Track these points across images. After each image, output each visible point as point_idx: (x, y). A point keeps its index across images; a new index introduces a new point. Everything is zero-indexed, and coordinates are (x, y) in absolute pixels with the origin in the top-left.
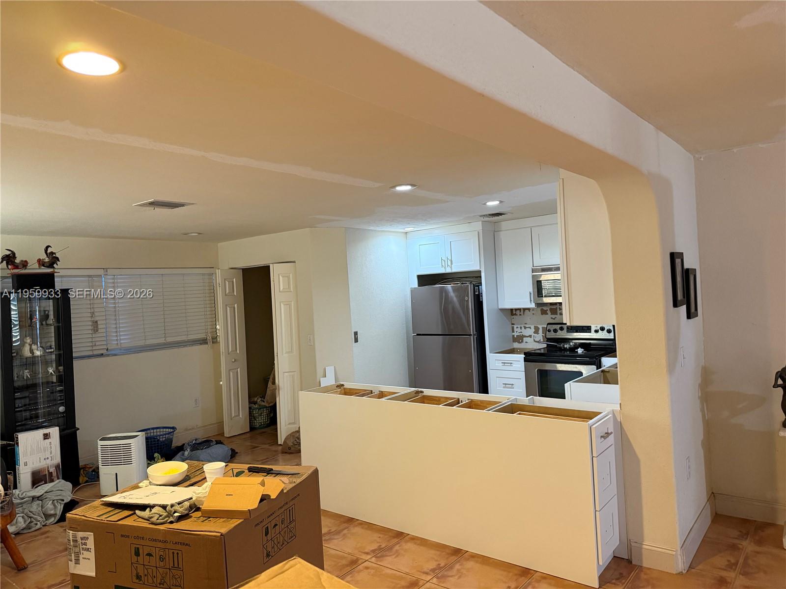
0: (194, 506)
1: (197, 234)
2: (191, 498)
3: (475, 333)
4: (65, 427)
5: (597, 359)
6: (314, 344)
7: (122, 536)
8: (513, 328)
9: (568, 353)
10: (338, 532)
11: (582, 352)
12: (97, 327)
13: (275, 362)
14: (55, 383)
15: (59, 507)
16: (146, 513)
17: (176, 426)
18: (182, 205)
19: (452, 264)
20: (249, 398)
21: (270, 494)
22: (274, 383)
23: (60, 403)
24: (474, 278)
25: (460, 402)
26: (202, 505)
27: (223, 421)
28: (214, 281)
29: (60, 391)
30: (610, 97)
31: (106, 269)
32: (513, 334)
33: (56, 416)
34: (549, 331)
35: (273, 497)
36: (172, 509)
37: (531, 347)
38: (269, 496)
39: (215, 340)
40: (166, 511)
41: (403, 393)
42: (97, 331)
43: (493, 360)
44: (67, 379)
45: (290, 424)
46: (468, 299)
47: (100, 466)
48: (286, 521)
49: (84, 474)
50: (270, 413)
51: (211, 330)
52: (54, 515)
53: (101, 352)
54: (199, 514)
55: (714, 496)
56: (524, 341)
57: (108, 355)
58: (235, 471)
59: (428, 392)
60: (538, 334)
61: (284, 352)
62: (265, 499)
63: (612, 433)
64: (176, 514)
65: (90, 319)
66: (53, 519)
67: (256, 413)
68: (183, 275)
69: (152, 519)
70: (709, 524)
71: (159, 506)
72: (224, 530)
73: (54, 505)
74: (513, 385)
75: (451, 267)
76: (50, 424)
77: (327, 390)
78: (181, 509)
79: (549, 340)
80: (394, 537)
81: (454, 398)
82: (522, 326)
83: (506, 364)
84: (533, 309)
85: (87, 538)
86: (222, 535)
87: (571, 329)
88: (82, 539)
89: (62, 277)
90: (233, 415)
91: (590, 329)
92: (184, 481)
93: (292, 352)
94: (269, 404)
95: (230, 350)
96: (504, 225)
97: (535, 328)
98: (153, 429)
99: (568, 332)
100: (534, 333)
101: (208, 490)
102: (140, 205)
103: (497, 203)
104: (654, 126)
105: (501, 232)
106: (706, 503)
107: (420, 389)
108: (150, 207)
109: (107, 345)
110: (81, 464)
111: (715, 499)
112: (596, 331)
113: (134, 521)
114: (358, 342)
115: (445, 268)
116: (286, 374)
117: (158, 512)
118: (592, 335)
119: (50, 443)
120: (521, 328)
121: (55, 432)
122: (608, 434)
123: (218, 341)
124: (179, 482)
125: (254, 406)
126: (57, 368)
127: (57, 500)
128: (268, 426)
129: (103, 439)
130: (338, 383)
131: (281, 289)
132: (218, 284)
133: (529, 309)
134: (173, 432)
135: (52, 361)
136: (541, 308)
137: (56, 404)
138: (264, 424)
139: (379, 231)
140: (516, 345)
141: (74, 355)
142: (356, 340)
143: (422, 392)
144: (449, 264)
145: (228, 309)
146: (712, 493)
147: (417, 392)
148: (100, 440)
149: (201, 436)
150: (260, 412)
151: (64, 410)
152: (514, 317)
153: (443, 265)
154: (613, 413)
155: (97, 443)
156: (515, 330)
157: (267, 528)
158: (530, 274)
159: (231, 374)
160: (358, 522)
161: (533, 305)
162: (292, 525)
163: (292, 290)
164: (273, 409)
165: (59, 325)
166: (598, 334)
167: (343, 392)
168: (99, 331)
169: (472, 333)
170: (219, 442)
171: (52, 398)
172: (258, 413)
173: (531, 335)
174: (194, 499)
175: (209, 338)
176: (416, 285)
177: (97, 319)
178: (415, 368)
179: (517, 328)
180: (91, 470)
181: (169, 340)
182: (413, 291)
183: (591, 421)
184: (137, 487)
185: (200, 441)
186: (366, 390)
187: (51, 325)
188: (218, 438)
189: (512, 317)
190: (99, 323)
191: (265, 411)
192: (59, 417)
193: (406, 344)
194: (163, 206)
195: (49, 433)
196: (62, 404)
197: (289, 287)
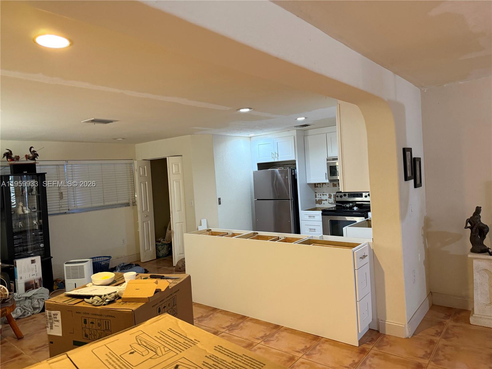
0: (117, 296)
1: (122, 139)
2: (116, 292)
3: (292, 198)
4: (44, 256)
5: (365, 213)
6: (194, 205)
7: (77, 312)
8: (316, 195)
9: (349, 210)
10: (207, 316)
11: (357, 209)
12: (62, 196)
13: (171, 217)
14: (38, 230)
15: (41, 303)
16: (90, 300)
17: (111, 256)
18: (111, 122)
19: (278, 156)
20: (156, 239)
21: (160, 288)
22: (170, 229)
23: (41, 242)
24: (292, 164)
25: (280, 238)
26: (122, 295)
27: (140, 253)
28: (133, 168)
29: (41, 235)
30: (362, 56)
31: (67, 161)
32: (316, 199)
33: (38, 250)
34: (337, 197)
35: (163, 290)
36: (105, 298)
37: (327, 207)
38: (160, 290)
39: (134, 204)
40: (101, 298)
41: (246, 234)
42: (62, 198)
43: (303, 214)
44: (44, 227)
45: (180, 254)
46: (288, 177)
47: (66, 279)
48: (171, 304)
49: (56, 284)
50: (169, 248)
51: (132, 198)
52: (39, 308)
53: (65, 211)
54: (120, 300)
55: (432, 294)
56: (323, 203)
57: (69, 213)
58: (143, 277)
59: (261, 233)
60: (331, 198)
61: (176, 211)
62: (158, 292)
63: (367, 256)
64: (107, 300)
65: (58, 191)
66: (38, 310)
67: (160, 248)
68: (114, 164)
69: (93, 303)
70: (428, 310)
71: (98, 296)
72: (134, 308)
73: (39, 302)
74: (315, 229)
75: (278, 158)
76: (35, 254)
77: (201, 233)
78: (110, 298)
79: (337, 202)
80: (240, 319)
81: (276, 237)
82: (321, 194)
83: (311, 217)
84: (328, 184)
85: (57, 314)
86: (132, 311)
87: (351, 196)
88: (54, 315)
89: (40, 166)
90: (146, 249)
91: (362, 195)
92: (113, 283)
93: (180, 210)
94: (168, 242)
95: (144, 210)
96: (310, 132)
97: (329, 195)
98: (97, 257)
99: (349, 197)
100: (329, 198)
101: (125, 287)
102: (86, 122)
103: (303, 118)
104: (392, 72)
105: (308, 137)
106: (426, 298)
107: (256, 232)
108: (92, 123)
109: (68, 207)
110: (54, 278)
111: (432, 296)
112: (366, 197)
113: (83, 304)
114: (220, 204)
115: (274, 159)
116: (177, 224)
117: (97, 299)
118: (363, 199)
119: (35, 265)
120: (321, 195)
121: (38, 259)
122: (365, 256)
123: (136, 204)
124: (110, 284)
125: (159, 244)
126: (38, 221)
127: (40, 299)
128: (167, 255)
129: (67, 263)
130: (208, 229)
131: (174, 172)
132: (135, 170)
133: (325, 183)
134: (109, 259)
135: (35, 217)
136: (332, 183)
137: (38, 243)
138: (165, 255)
139: (233, 136)
140: (318, 206)
141: (49, 213)
142: (220, 203)
143: (257, 233)
144: (277, 156)
145: (142, 185)
146: (431, 292)
147: (254, 234)
148: (65, 264)
149: (127, 262)
150: (162, 247)
151: (43, 246)
152: (317, 188)
153: (273, 157)
154: (369, 244)
155: (64, 265)
156: (317, 196)
157: (160, 308)
158: (326, 162)
159: (145, 224)
160: (219, 310)
161: (327, 181)
162: (175, 307)
163: (180, 173)
164: (170, 245)
165: (39, 195)
166: (366, 198)
167: (211, 234)
168: (64, 198)
169: (290, 199)
170: (137, 265)
171: (36, 239)
172: (161, 248)
173: (327, 200)
174: (117, 292)
175: (131, 202)
176: (256, 169)
177: (62, 191)
178: (256, 220)
179: (318, 195)
180: (60, 282)
181: (107, 204)
182: (255, 173)
183: (354, 249)
184: (85, 286)
185: (126, 264)
186: (224, 233)
187: (34, 195)
188: (137, 263)
189: (315, 188)
190: (63, 193)
191: (165, 247)
192: (40, 250)
193: (251, 206)
194: (100, 122)
195: (35, 260)
196: (42, 243)
197: (178, 171)
